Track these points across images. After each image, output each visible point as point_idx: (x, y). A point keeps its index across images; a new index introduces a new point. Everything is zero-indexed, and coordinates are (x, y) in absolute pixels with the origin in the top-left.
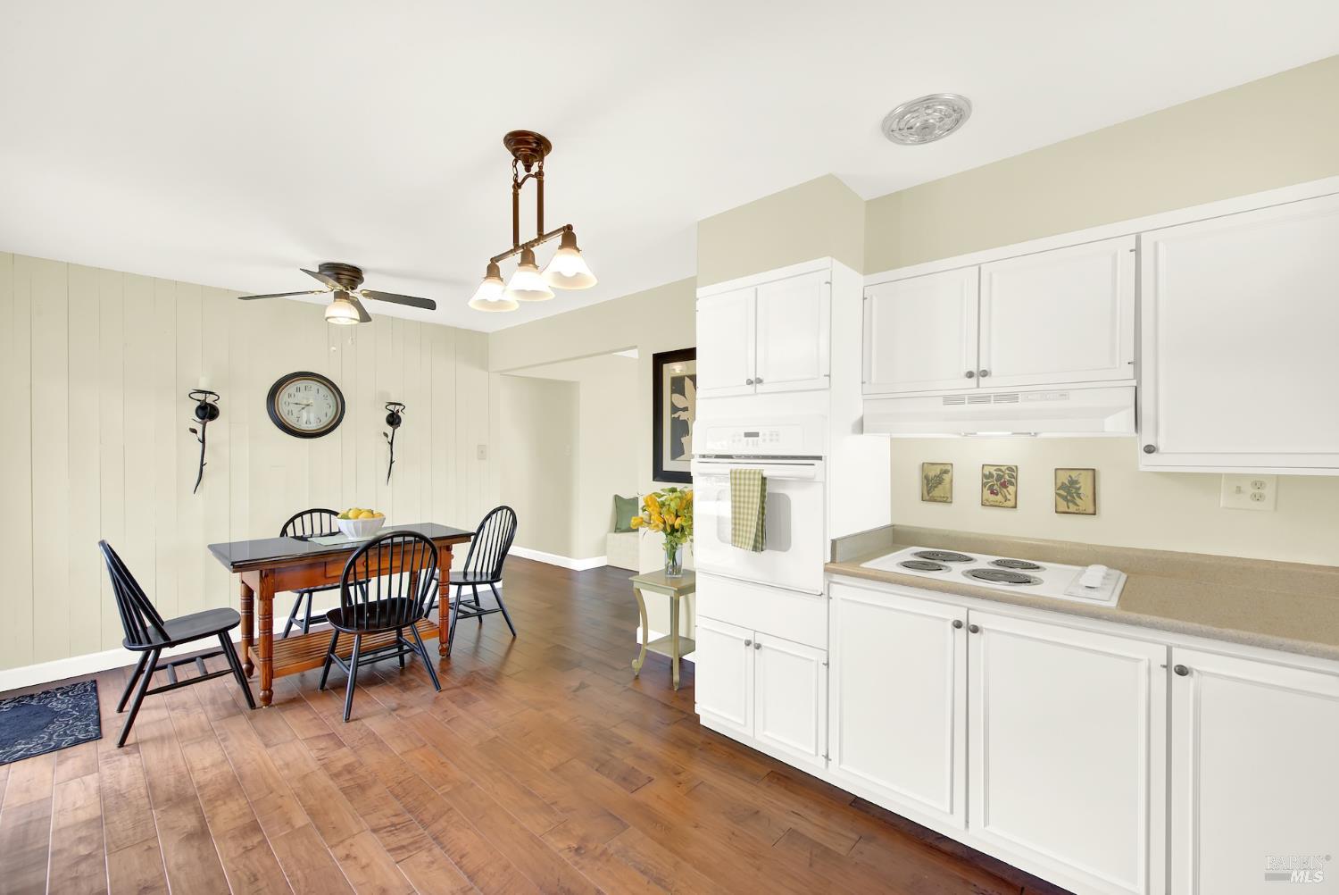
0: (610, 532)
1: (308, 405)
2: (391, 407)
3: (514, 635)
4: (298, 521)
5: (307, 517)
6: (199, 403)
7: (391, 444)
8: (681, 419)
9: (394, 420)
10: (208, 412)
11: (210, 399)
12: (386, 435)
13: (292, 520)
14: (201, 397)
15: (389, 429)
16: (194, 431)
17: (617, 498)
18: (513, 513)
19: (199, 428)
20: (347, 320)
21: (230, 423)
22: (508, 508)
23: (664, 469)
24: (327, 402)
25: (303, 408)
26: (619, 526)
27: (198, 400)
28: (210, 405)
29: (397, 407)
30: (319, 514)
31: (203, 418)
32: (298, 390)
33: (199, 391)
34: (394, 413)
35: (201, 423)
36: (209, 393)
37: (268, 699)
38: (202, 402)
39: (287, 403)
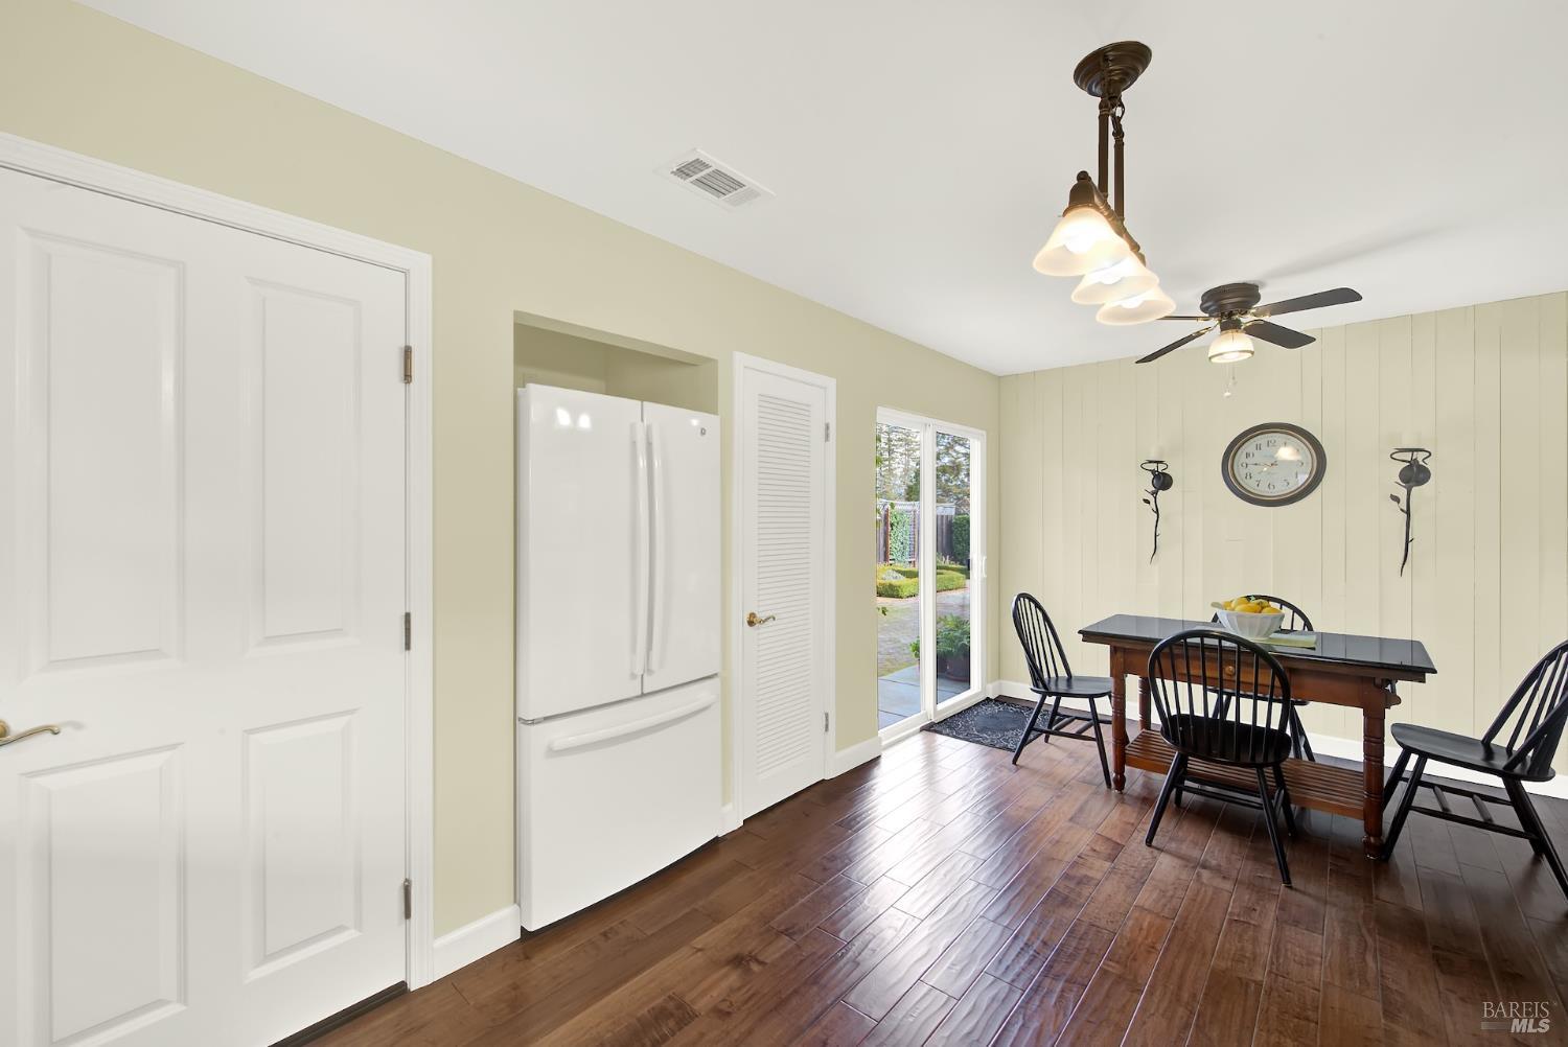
2: (1403, 456)
6: (1152, 474)
7: (1407, 513)
10: (1163, 481)
12: (1397, 498)
14: (1153, 466)
19: (1151, 499)
20: (1238, 354)
21: (1183, 492)
24: (1299, 458)
27: (1151, 470)
31: (1157, 488)
32: (1258, 447)
33: (1150, 462)
34: (1413, 463)
35: (1154, 494)
36: (1158, 462)
37: (1120, 783)
38: (1153, 472)
39: (1244, 465)
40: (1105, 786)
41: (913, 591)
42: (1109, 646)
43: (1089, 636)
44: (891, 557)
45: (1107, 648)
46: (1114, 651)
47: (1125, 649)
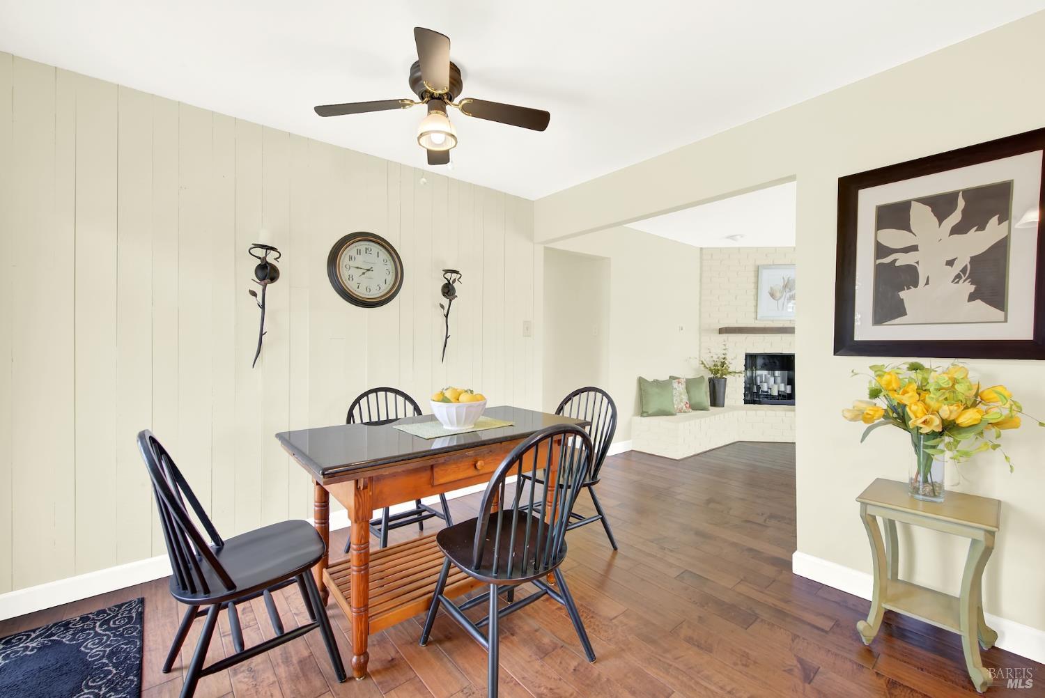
0: (636, 415)
1: (368, 270)
2: (448, 276)
3: (615, 549)
4: (364, 401)
5: (372, 396)
6: (259, 262)
7: (447, 316)
8: (897, 264)
9: (448, 291)
10: (267, 273)
11: (271, 257)
12: (442, 306)
13: (357, 401)
15: (445, 301)
16: (254, 294)
17: (641, 381)
19: (259, 290)
21: (291, 286)
23: (855, 339)
25: (363, 273)
26: (644, 410)
27: (260, 258)
28: (271, 264)
29: (454, 276)
30: (384, 393)
31: (261, 279)
32: (359, 252)
33: (261, 246)
35: (264, 285)
38: (263, 260)
39: (348, 267)
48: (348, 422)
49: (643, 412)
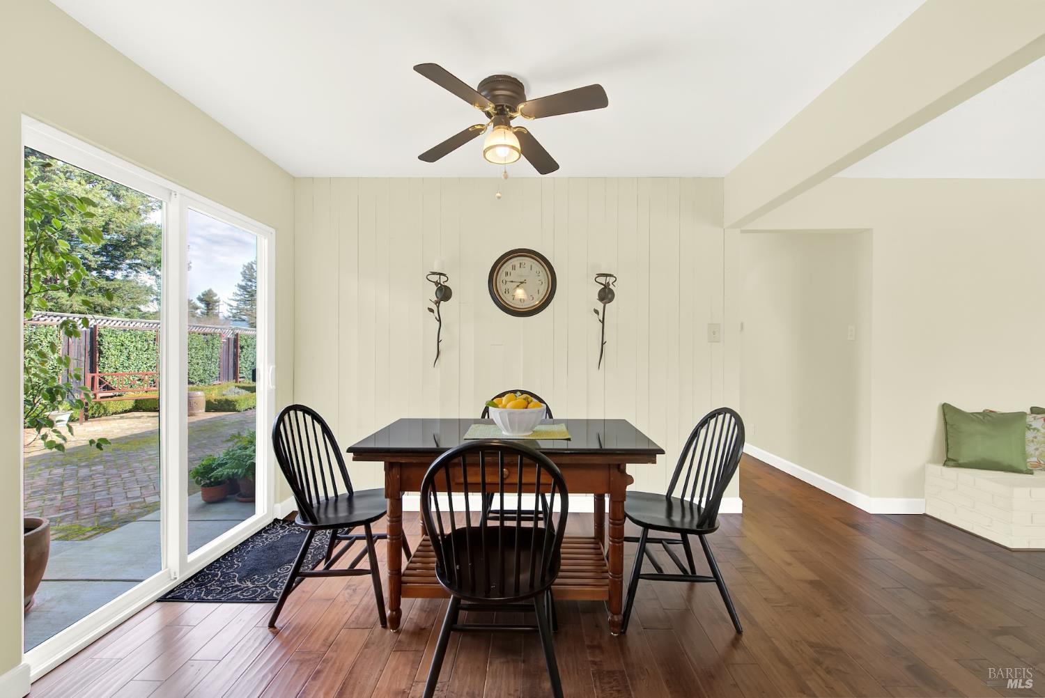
0: (932, 462)
1: (522, 283)
2: (601, 279)
6: (436, 286)
9: (606, 295)
10: (444, 293)
11: (441, 280)
12: (597, 312)
14: (435, 278)
15: (600, 306)
16: (431, 310)
17: (948, 411)
18: (739, 423)
19: (435, 308)
21: (460, 303)
22: (733, 414)
24: (539, 278)
25: (518, 286)
27: (434, 282)
28: (445, 286)
29: (608, 279)
32: (514, 268)
33: (434, 273)
34: (606, 286)
35: (438, 303)
36: (441, 274)
37: (395, 622)
38: (437, 283)
39: (504, 282)
40: (379, 626)
41: (251, 405)
42: (383, 463)
43: (361, 453)
44: (241, 375)
45: (381, 465)
46: (388, 469)
47: (401, 463)
48: (483, 416)
49: (948, 459)
